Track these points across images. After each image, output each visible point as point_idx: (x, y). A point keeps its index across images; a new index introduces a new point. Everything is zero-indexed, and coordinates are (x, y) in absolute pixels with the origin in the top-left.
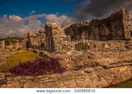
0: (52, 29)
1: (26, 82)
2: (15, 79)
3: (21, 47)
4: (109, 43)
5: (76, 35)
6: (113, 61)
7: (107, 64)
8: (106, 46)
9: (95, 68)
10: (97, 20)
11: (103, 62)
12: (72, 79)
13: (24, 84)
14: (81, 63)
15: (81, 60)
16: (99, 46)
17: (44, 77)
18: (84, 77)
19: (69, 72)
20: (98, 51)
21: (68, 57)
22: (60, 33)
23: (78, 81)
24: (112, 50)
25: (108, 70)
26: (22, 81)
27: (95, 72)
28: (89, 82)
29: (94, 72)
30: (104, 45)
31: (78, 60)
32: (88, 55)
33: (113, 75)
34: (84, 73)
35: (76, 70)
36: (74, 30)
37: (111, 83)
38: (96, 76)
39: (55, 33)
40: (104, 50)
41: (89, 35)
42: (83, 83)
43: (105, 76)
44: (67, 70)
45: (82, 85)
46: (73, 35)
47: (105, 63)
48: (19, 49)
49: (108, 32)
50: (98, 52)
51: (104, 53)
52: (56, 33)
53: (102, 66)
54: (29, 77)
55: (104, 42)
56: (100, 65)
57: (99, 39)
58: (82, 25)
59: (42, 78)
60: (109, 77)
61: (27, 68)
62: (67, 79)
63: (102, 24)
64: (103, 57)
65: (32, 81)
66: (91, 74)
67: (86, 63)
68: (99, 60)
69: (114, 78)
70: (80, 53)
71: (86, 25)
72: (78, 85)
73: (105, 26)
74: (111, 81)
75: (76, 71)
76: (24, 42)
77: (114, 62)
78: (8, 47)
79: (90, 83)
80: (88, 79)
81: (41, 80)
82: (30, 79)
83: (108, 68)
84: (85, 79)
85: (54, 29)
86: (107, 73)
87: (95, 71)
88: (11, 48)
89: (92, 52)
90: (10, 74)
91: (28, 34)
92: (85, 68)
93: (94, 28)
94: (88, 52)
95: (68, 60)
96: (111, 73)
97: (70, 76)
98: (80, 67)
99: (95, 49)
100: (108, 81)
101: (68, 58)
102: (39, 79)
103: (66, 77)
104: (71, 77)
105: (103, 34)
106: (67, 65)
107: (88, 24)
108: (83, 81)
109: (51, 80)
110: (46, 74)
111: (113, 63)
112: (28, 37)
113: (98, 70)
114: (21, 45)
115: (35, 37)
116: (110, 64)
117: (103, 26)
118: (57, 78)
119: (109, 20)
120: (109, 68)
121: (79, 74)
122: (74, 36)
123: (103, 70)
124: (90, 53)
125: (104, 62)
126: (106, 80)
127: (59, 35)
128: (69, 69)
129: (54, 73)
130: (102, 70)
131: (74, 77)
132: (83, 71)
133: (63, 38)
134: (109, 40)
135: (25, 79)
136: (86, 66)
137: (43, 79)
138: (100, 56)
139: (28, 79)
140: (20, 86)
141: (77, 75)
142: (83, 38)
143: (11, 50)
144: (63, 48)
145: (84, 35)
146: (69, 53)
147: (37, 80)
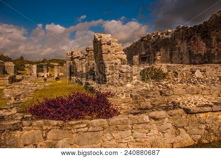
0: (102, 44)
1: (50, 129)
2: (35, 123)
3: (61, 74)
4: (203, 68)
5: (149, 55)
6: (207, 100)
7: (193, 105)
8: (198, 74)
9: (170, 111)
10: (186, 28)
11: (186, 102)
12: (127, 128)
13: (48, 132)
14: (148, 103)
15: (147, 97)
16: (184, 74)
17: (79, 124)
18: (148, 126)
19: (122, 117)
20: (181, 83)
21: (125, 92)
22: (116, 51)
23: (136, 133)
24: (207, 81)
25: (193, 116)
26: (45, 128)
27: (169, 118)
28: (156, 136)
29: (167, 119)
30: (193, 72)
31: (141, 97)
32: (161, 90)
33: (203, 127)
34: (148, 121)
35: (135, 114)
36: (146, 47)
37: (200, 140)
38: (170, 125)
39: (107, 52)
40: (193, 82)
41: (171, 55)
42: (145, 136)
43: (188, 128)
44: (119, 114)
45: (143, 140)
46: (145, 55)
47: (190, 104)
48: (57, 79)
49: (204, 48)
50: (179, 84)
51: (191, 86)
52: (109, 52)
53: (184, 109)
54: (55, 122)
55: (194, 67)
56: (180, 108)
57: (188, 61)
58: (159, 37)
59: (77, 124)
60: (195, 130)
61: (56, 107)
62: (117, 129)
63: (194, 35)
64: (187, 92)
65: (61, 128)
66: (160, 121)
67: (156, 103)
68: (179, 99)
69: (206, 132)
70: (148, 85)
71: (167, 37)
72: (137, 139)
73: (199, 38)
74: (199, 137)
75: (136, 117)
76: (66, 66)
77: (207, 103)
78: (42, 75)
79: (159, 138)
80: (155, 131)
81: (75, 127)
82: (58, 125)
83: (193, 113)
84: (150, 131)
85: (104, 44)
86: (192, 121)
87: (168, 116)
88: (46, 76)
89: (169, 85)
90: (29, 115)
91: (72, 53)
92: (153, 111)
93: (179, 42)
94: (161, 84)
95: (124, 97)
96: (200, 122)
97: (123, 123)
98: (145, 109)
99: (176, 79)
100: (193, 136)
101: (125, 94)
102: (72, 125)
103: (116, 124)
104: (124, 126)
105: (195, 53)
106: (122, 105)
107: (170, 36)
108: (147, 133)
109: (91, 129)
110: (83, 118)
111: (205, 104)
112: (72, 59)
113: (175, 115)
114: (61, 72)
115: (82, 59)
116: (198, 106)
117: (195, 38)
118: (100, 126)
119: (207, 28)
120: (196, 113)
121: (140, 121)
122: (147, 56)
123: (183, 117)
124: (165, 85)
125: (189, 102)
126: (190, 135)
127: (114, 55)
128: (125, 113)
129: (98, 117)
130: (181, 116)
131: (130, 126)
132: (147, 117)
133: (121, 59)
134: (206, 63)
135: (49, 124)
136: (154, 107)
137: (77, 126)
138: (182, 91)
139: (55, 126)
140: (41, 135)
141: (136, 122)
142: (159, 59)
143: (45, 80)
144: (120, 76)
145: (160, 55)
146: (129, 85)
147: (69, 128)
